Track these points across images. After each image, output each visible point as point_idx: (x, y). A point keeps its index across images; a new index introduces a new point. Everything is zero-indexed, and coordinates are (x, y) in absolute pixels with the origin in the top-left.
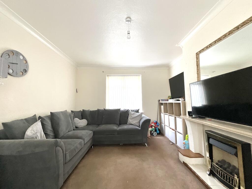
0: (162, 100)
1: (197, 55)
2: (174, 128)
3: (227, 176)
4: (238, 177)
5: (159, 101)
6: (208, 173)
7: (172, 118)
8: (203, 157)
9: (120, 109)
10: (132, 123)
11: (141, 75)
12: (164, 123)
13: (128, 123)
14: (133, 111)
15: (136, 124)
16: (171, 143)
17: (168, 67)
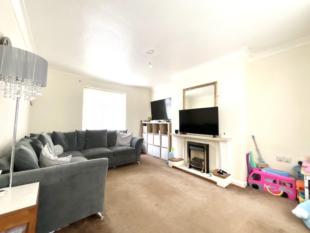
0: (145, 121)
1: (183, 91)
2: (159, 145)
3: (198, 164)
4: (204, 162)
5: (142, 121)
6: (188, 167)
7: (157, 137)
8: (183, 160)
9: (107, 130)
10: (122, 144)
11: (125, 94)
12: (146, 142)
13: (116, 145)
14: (121, 132)
15: (127, 144)
16: (156, 158)
17: (150, 90)
